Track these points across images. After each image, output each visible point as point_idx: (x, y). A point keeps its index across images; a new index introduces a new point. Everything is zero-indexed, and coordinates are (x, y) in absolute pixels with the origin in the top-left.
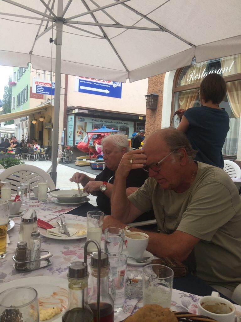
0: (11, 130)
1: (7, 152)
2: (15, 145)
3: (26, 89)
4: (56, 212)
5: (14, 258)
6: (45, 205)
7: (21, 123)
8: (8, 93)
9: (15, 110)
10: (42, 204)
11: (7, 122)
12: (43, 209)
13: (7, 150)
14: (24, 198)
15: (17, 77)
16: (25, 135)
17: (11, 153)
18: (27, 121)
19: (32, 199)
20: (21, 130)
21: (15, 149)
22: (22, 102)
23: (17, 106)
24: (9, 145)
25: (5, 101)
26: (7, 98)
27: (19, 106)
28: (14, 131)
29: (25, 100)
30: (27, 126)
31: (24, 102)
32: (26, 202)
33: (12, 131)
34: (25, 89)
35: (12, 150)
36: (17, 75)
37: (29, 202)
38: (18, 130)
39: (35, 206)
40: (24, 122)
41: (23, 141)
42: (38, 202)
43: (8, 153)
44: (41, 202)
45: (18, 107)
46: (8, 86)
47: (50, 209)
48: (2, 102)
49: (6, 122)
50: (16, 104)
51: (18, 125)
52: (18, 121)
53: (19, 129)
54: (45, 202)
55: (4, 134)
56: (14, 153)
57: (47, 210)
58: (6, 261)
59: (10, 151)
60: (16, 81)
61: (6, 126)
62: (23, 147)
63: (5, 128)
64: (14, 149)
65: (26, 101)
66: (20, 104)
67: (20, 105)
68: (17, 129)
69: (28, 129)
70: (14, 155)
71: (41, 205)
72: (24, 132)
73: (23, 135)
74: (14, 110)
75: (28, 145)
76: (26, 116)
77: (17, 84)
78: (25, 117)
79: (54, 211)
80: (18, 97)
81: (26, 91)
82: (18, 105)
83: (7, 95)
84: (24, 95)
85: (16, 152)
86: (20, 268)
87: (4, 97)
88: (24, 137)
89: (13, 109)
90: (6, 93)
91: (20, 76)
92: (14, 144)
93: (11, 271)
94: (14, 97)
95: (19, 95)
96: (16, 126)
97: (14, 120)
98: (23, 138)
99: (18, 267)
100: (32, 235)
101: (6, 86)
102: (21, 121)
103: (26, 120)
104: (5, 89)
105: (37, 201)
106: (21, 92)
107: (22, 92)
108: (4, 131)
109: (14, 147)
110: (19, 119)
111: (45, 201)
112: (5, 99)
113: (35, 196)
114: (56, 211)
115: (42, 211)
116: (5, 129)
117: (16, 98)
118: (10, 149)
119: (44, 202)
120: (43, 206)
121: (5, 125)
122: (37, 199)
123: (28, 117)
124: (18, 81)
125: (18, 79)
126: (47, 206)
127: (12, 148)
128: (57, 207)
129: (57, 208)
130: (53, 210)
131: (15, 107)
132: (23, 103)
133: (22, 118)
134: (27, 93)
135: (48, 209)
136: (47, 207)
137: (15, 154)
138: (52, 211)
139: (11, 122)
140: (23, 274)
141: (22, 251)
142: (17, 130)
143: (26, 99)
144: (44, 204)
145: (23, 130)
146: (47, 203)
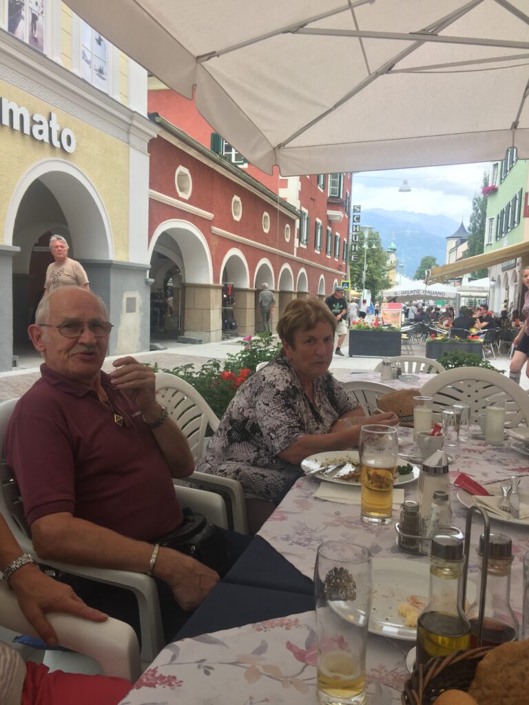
0: (482, 290)
1: (466, 338)
2: (485, 324)
3: (518, 197)
4: (513, 470)
5: (398, 526)
6: (496, 452)
7: (502, 275)
8: (480, 212)
9: (493, 246)
10: (490, 449)
11: (477, 273)
12: (488, 460)
13: (468, 333)
14: (454, 434)
15: (499, 175)
16: (511, 300)
17: (475, 340)
18: (517, 269)
19: (475, 437)
20: (503, 290)
21: (484, 332)
22: (508, 228)
23: (497, 237)
24: (471, 324)
25: (474, 229)
26: (477, 222)
27: (501, 237)
28: (487, 292)
29: (514, 222)
30: (516, 281)
31: (513, 227)
32: (458, 440)
33: (484, 291)
34: (516, 199)
35: (479, 334)
36: (499, 171)
37: (466, 443)
38: (497, 290)
39: (475, 451)
40: (510, 273)
41: (504, 313)
42: (485, 445)
43: (469, 341)
44: (490, 446)
45: (498, 239)
46: (482, 196)
47: (504, 462)
48: (467, 231)
49: (473, 274)
50: (494, 234)
51: (496, 279)
52: (496, 271)
53: (499, 287)
54: (499, 448)
55: (467, 299)
56: (481, 340)
57: (495, 463)
58: (387, 529)
59: (473, 336)
60: (497, 185)
61: (474, 283)
62: (503, 328)
63: (470, 287)
64: (482, 331)
65: (516, 225)
66: (502, 233)
67: (503, 235)
68: (493, 287)
69: (518, 287)
70: (481, 344)
71: (487, 451)
72: (508, 293)
73: (506, 301)
74: (489, 247)
75: (513, 324)
76: (515, 257)
77: (500, 190)
78: (513, 261)
79: (511, 467)
80: (500, 218)
81: (517, 202)
82: (499, 236)
83: (480, 214)
84: (514, 213)
85: (485, 338)
86: (405, 546)
87: (471, 221)
88: (508, 304)
89: (487, 245)
90: (477, 211)
91: (507, 171)
92: (481, 322)
93: (390, 546)
94: (491, 220)
95: (503, 212)
96: (493, 280)
97: (489, 268)
98: (505, 306)
99: (403, 543)
100: (435, 497)
101: (477, 196)
102: (504, 270)
103: (515, 267)
104: (474, 204)
105: (484, 442)
106: (506, 207)
107: (509, 205)
108: (468, 294)
109: (483, 329)
110: (499, 266)
111: (501, 445)
112: (474, 224)
113: (480, 433)
114: (515, 468)
115: (486, 462)
116: (468, 289)
117: (495, 222)
118: (474, 331)
119: (495, 447)
120: (489, 454)
121: (470, 280)
122: (484, 439)
123: (519, 260)
124: (501, 183)
125: (501, 179)
126: (499, 456)
127: (478, 329)
128: (520, 460)
129: (518, 461)
130: (508, 465)
131: (493, 242)
132: (509, 230)
133: (505, 264)
134: (520, 206)
135: (499, 462)
136: (497, 458)
137: (484, 343)
138: (505, 467)
139: (483, 273)
140: (408, 555)
141: (409, 517)
142: (494, 291)
143: (516, 220)
144: (494, 450)
145: (507, 289)
146: (501, 450)
